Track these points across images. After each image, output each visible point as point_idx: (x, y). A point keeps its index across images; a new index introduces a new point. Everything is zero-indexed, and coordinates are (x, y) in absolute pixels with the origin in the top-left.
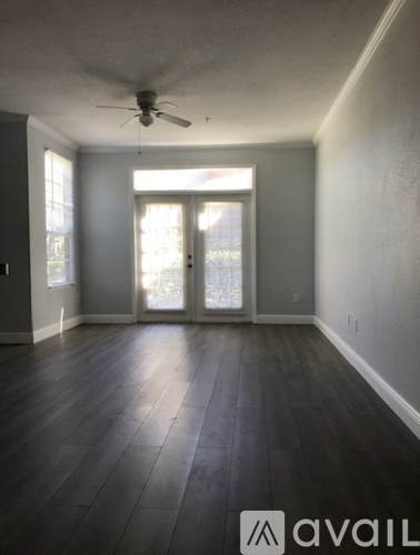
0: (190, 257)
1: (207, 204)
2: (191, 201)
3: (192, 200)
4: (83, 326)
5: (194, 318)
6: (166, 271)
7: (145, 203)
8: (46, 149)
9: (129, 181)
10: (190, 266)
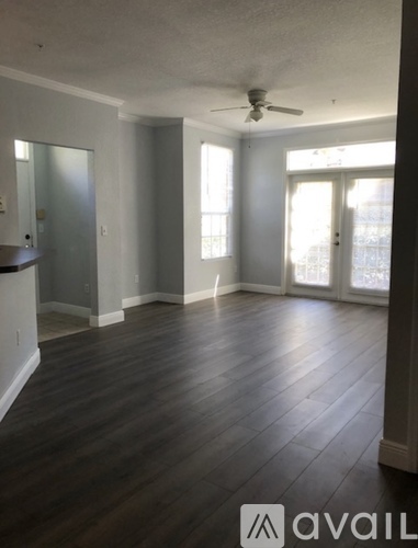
0: (337, 235)
1: (357, 181)
2: (341, 178)
3: (342, 176)
4: (241, 292)
5: (338, 297)
6: (314, 248)
7: (297, 182)
8: (202, 143)
9: (282, 162)
10: (337, 244)
